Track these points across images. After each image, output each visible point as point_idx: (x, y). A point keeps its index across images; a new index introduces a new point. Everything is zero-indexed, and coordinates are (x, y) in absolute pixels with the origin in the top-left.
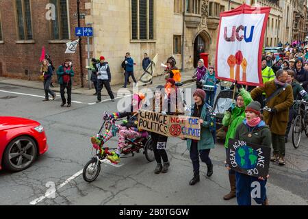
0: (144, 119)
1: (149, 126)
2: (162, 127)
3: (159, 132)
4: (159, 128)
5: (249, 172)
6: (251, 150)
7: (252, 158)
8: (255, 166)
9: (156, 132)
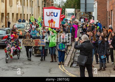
0: (24, 42)
1: (27, 44)
2: (32, 44)
3: (31, 45)
4: (31, 44)
5: (63, 50)
6: (63, 44)
7: (64, 47)
8: (64, 48)
9: (30, 45)
